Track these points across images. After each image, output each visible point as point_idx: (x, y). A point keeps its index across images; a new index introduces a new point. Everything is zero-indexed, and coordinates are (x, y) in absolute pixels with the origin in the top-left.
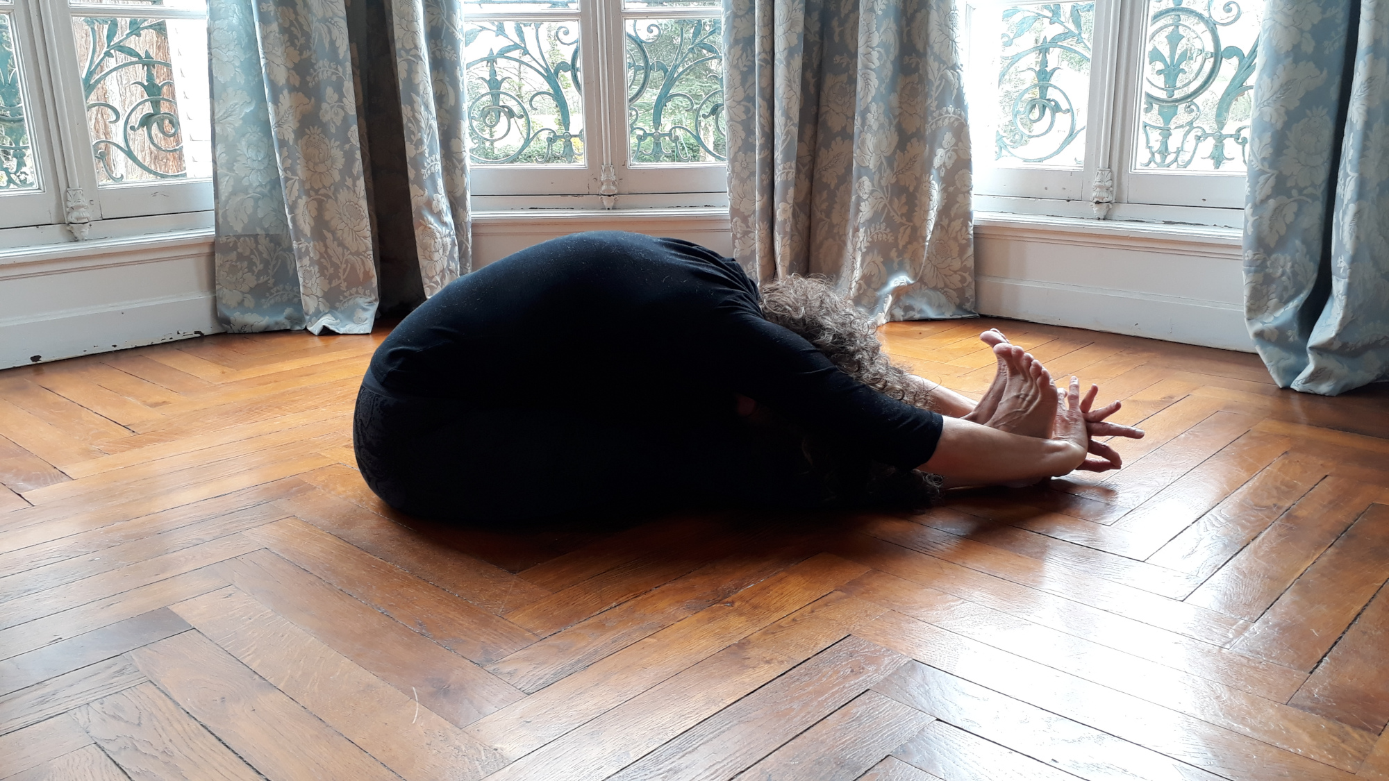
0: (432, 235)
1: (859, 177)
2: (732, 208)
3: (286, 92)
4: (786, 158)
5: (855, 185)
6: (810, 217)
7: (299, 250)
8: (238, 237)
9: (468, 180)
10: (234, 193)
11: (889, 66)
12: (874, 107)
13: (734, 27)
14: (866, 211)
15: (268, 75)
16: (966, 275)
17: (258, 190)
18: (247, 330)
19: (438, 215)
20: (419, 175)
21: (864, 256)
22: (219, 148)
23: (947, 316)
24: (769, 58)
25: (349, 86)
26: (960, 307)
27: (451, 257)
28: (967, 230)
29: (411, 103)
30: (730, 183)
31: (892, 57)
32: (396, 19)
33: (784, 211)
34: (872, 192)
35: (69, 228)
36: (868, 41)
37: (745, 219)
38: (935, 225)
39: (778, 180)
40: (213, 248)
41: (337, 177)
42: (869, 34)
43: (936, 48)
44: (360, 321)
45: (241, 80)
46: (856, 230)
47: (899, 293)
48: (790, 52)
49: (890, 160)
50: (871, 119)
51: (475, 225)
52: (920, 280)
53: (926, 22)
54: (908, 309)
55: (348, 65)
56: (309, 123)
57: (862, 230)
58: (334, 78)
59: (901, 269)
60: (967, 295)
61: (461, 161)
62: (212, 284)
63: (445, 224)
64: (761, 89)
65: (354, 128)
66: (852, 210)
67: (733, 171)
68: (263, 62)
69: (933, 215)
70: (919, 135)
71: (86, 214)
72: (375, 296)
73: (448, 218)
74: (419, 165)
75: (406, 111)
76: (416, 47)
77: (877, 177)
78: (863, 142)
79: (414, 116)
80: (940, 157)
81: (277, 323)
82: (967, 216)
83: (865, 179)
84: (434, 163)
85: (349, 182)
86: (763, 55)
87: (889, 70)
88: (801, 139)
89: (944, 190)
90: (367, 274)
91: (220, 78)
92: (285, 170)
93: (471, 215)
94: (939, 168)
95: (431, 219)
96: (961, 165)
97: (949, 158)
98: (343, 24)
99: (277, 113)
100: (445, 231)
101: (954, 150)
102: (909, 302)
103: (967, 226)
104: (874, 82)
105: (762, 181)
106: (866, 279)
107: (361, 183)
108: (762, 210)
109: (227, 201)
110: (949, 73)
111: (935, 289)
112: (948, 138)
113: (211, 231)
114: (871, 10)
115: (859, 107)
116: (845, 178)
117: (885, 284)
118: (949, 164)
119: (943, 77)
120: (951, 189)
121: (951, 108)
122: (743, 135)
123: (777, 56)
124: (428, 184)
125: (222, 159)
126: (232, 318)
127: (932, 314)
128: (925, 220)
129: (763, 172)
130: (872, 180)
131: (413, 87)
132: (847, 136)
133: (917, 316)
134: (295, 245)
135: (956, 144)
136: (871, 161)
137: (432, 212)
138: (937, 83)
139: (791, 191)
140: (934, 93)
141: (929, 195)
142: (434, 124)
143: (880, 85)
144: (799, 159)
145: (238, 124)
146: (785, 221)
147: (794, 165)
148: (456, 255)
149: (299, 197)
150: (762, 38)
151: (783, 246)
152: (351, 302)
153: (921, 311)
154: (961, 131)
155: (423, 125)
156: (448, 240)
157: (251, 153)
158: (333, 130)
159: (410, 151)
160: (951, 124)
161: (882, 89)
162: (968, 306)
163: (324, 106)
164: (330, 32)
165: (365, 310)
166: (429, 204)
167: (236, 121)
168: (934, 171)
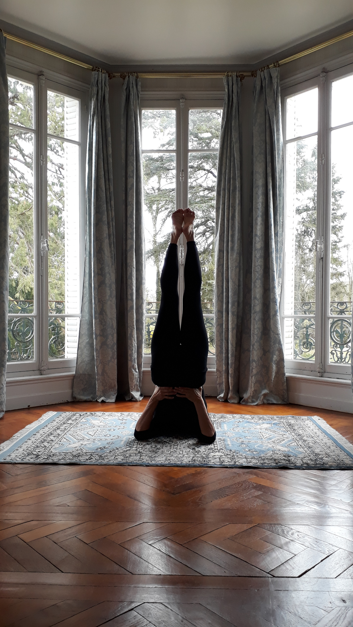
0: (134, 375)
1: (252, 362)
2: (217, 369)
3: (99, 336)
4: (232, 356)
5: (251, 365)
6: (239, 372)
7: (98, 378)
8: (81, 374)
9: (143, 360)
10: (81, 363)
11: (260, 333)
12: (256, 344)
13: (218, 321)
14: (254, 371)
15: (95, 332)
16: (285, 391)
17: (88, 362)
18: (80, 400)
19: (135, 370)
20: (131, 358)
21: (254, 384)
22: (79, 351)
23: (279, 403)
24: (227, 330)
25: (115, 335)
26: (283, 400)
27: (137, 381)
28: (284, 378)
29: (131, 340)
30: (216, 362)
31: (261, 331)
32: (129, 318)
33: (231, 371)
34: (256, 367)
35: (41, 371)
36: (254, 327)
37: (220, 372)
38: (275, 377)
39: (230, 362)
40: (74, 377)
41: (109, 359)
42: (254, 325)
43: (272, 330)
44: (112, 399)
45: (87, 333)
46: (252, 377)
47: (265, 395)
48: (233, 329)
49: (261, 358)
50: (255, 347)
51: (144, 372)
52: (271, 392)
53: (270, 322)
54: (268, 400)
55: (116, 330)
56: (103, 344)
57: (253, 377)
58: (112, 333)
59: (265, 388)
60: (285, 397)
61: (142, 354)
62: (72, 387)
63: (136, 372)
64: (225, 338)
65: (116, 346)
66: (250, 372)
67: (217, 359)
68: (94, 329)
69: (274, 374)
70: (269, 351)
71: (45, 368)
72: (116, 392)
73: (137, 370)
74: (131, 355)
75: (129, 341)
76: (134, 325)
77: (257, 363)
78: (253, 353)
79: (131, 343)
80: (275, 358)
81: (89, 399)
82: (284, 374)
83: (254, 363)
84: (135, 355)
85: (113, 360)
86: (226, 329)
87: (260, 334)
88: (236, 351)
89: (277, 367)
90: (115, 386)
91: (82, 333)
92: (96, 357)
93: (143, 369)
94: (275, 361)
95: (133, 370)
96: (281, 359)
97: (278, 358)
98: (115, 319)
99: (96, 342)
100: (136, 374)
101: (279, 356)
102: (268, 398)
103: (284, 377)
104: (256, 337)
105: (225, 362)
106: (255, 391)
107: (116, 361)
108: (225, 370)
109: (79, 365)
110: (276, 336)
111: (276, 395)
112: (277, 353)
113: (74, 373)
114: (255, 319)
115: (252, 343)
116: (249, 362)
117: (261, 392)
118: (278, 360)
119: (274, 337)
120: (279, 366)
121: (277, 345)
122: (220, 349)
123: (229, 330)
124: (133, 361)
125: (80, 353)
126: (77, 397)
127: (275, 402)
128: (271, 375)
129: (225, 359)
130: (256, 363)
131: (132, 335)
132: (249, 350)
133: (271, 402)
134: (96, 377)
135: (279, 355)
136: (256, 358)
137: (134, 369)
138: (273, 338)
139: (233, 365)
140: (272, 341)
141: (272, 368)
142: (136, 345)
143: (257, 338)
144: (236, 356)
145: (85, 344)
146: (232, 374)
147: (234, 358)
148: (138, 381)
149: (99, 364)
150: (225, 325)
151: (231, 380)
152: (110, 393)
153: (272, 401)
154: (281, 352)
155: (134, 345)
156: (137, 376)
157: (87, 352)
158: (110, 346)
159: (129, 352)
160: (278, 350)
161: (258, 339)
162: (285, 400)
163: (108, 340)
164: (112, 321)
165: (113, 395)
166: (133, 366)
167: (84, 344)
168: (274, 362)
